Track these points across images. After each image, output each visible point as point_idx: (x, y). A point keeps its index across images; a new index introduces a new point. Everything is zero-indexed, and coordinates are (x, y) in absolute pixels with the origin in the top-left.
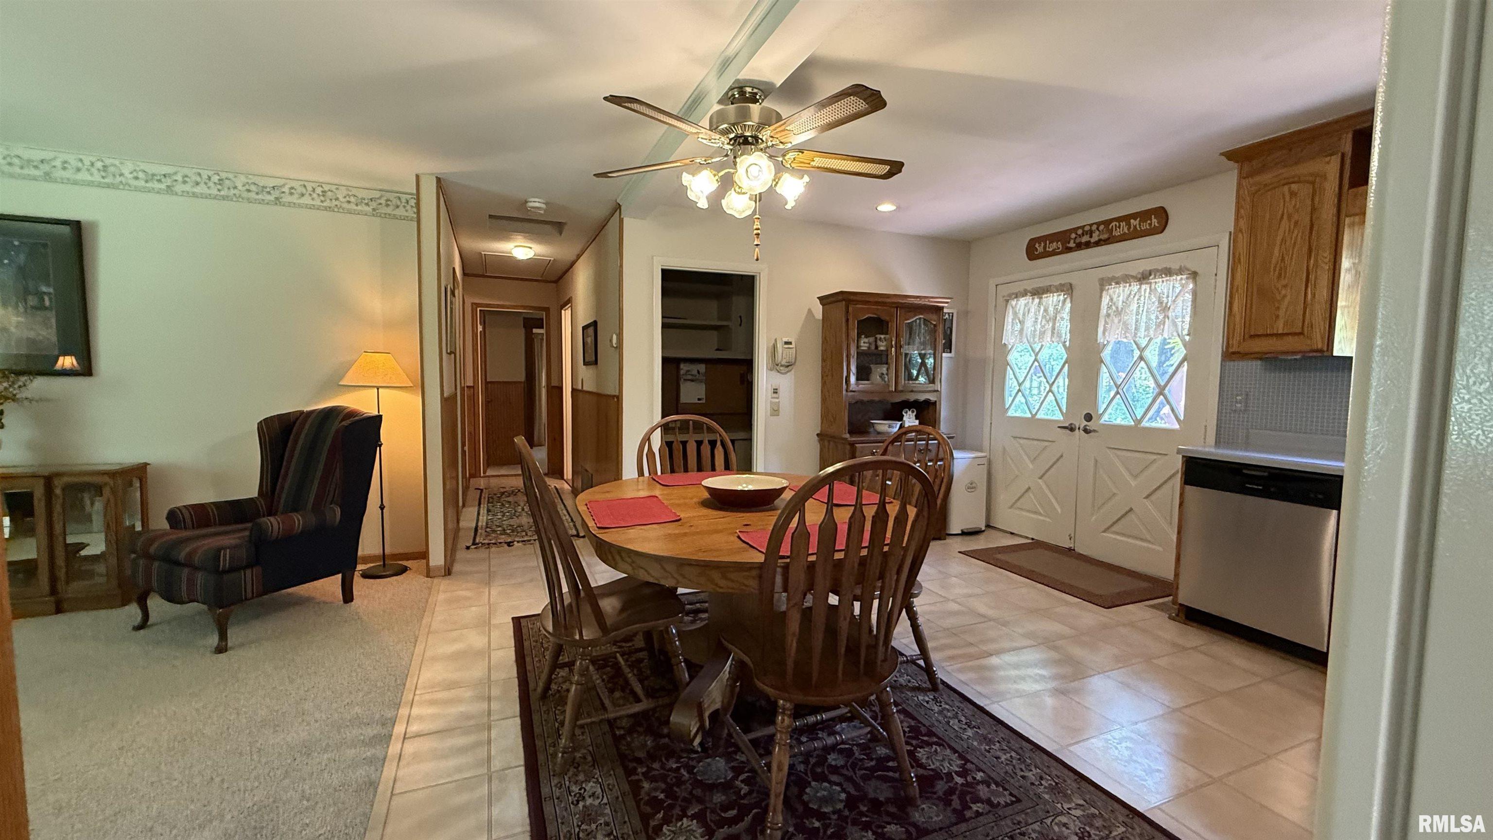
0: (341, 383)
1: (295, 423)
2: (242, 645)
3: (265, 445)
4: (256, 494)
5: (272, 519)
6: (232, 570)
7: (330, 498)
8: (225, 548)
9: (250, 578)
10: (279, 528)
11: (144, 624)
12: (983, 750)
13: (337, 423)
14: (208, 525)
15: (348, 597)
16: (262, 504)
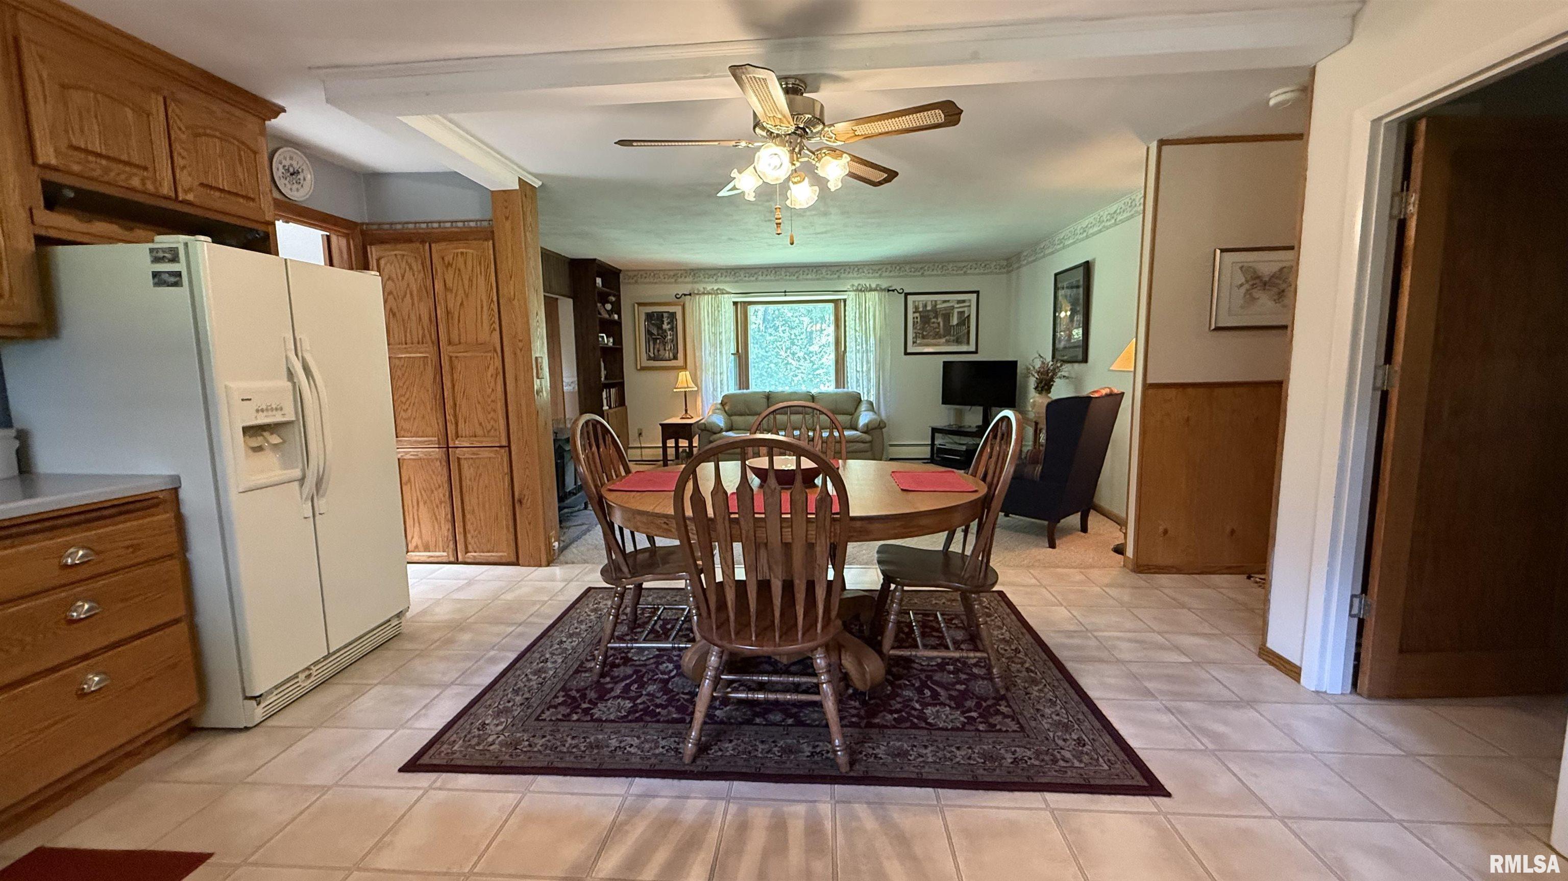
12: (589, 735)
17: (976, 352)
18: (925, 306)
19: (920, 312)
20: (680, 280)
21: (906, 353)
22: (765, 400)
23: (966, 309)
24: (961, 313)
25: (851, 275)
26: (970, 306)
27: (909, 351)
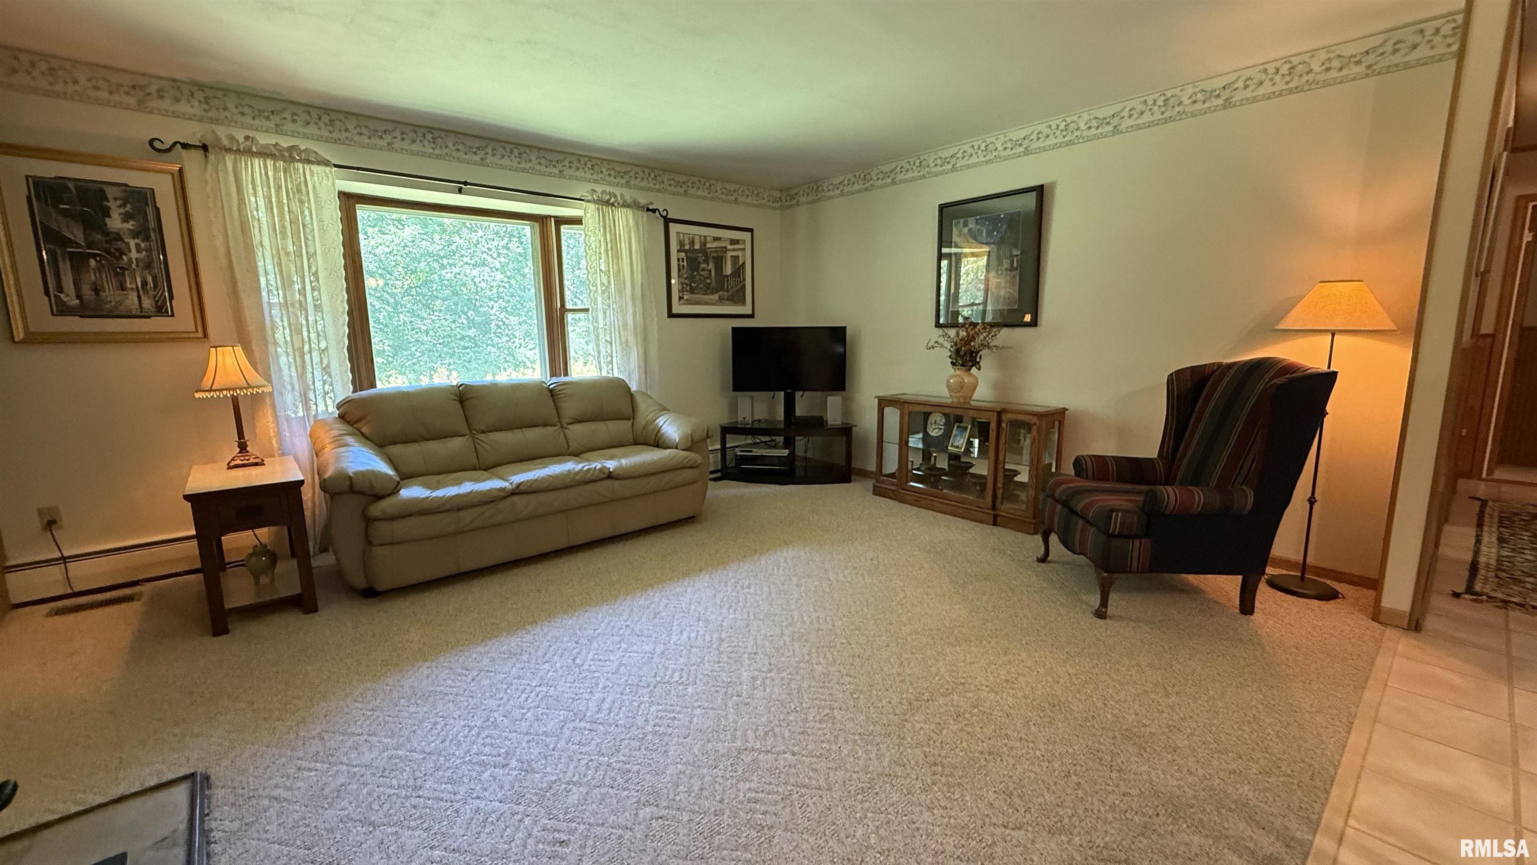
0: (1281, 326)
1: (1208, 379)
2: (1121, 618)
3: (1173, 399)
4: (1155, 456)
5: (1169, 489)
6: (1120, 536)
7: (1240, 479)
8: (1117, 511)
9: (1137, 549)
10: (1176, 501)
11: (1043, 560)
13: (1267, 378)
14: (1105, 479)
15: (1247, 607)
16: (1160, 467)
17: (751, 316)
18: (692, 243)
19: (686, 251)
20: (155, 104)
21: (671, 315)
22: (458, 404)
23: (740, 253)
24: (735, 259)
25: (580, 173)
26: (744, 249)
27: (674, 311)
